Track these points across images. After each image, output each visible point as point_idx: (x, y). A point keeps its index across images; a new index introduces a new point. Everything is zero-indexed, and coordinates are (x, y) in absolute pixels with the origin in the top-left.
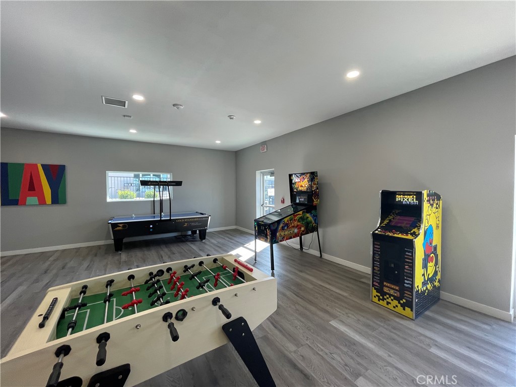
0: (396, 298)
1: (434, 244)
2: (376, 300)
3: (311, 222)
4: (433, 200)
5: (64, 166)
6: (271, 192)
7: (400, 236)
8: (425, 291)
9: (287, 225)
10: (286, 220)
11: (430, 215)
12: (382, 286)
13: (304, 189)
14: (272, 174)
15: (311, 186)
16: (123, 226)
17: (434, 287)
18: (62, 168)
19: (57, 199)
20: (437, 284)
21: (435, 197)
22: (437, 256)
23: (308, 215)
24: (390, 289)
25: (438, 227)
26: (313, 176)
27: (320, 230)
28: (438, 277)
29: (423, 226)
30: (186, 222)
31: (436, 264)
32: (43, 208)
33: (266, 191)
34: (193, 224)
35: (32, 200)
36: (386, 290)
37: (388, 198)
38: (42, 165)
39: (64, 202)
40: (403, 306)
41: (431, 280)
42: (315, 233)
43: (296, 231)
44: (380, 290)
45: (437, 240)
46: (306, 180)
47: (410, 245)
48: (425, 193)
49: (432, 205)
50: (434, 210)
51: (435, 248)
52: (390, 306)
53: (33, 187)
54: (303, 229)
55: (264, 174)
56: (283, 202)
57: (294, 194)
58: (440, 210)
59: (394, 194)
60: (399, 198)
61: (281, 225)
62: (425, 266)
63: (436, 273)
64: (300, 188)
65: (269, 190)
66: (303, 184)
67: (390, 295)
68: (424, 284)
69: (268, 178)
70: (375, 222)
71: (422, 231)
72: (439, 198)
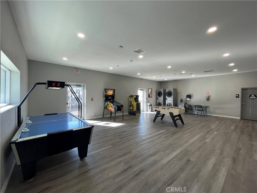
13: (111, 94)
15: (113, 94)
46: (112, 92)
57: (107, 96)
64: (109, 94)
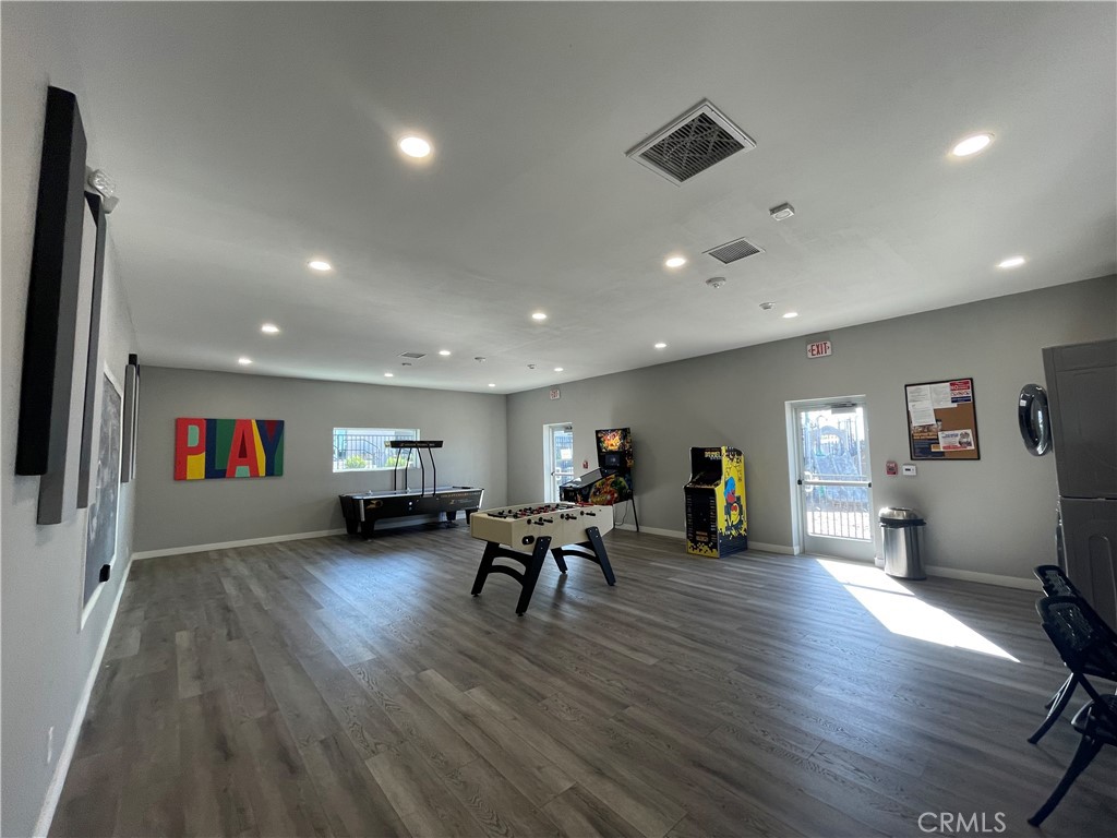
0: (707, 544)
1: (736, 495)
2: (691, 551)
3: (625, 487)
4: (733, 455)
5: (282, 422)
6: (567, 454)
7: (706, 487)
8: (729, 536)
9: (599, 489)
10: (597, 484)
11: (731, 470)
12: (695, 535)
13: (615, 448)
14: (568, 429)
15: (623, 445)
16: (378, 504)
17: (740, 534)
18: (280, 424)
19: (273, 469)
20: (742, 532)
21: (735, 453)
22: (741, 507)
23: (621, 479)
24: (702, 536)
25: (740, 480)
26: (625, 433)
27: (635, 498)
28: (745, 526)
29: (723, 477)
30: (453, 498)
31: (741, 513)
32: (255, 482)
33: (559, 454)
34: (461, 501)
35: (242, 470)
36: (698, 538)
37: (698, 453)
38: (257, 421)
39: (280, 474)
40: (711, 549)
41: (737, 527)
42: (630, 501)
43: (609, 497)
44: (694, 541)
45: (740, 491)
46: (617, 438)
47: (712, 493)
48: (724, 449)
49: (732, 460)
50: (735, 464)
51: (739, 498)
52: (702, 553)
53: (245, 453)
54: (616, 495)
55: (553, 429)
56: (586, 466)
57: (603, 456)
58: (742, 464)
59: (704, 450)
60: (707, 454)
61: (593, 490)
62: (728, 513)
63: (741, 522)
64: (610, 448)
65: (562, 451)
66: (613, 442)
67: (702, 542)
68: (728, 528)
69: (561, 433)
70: (688, 477)
71: (723, 482)
72: (739, 453)
